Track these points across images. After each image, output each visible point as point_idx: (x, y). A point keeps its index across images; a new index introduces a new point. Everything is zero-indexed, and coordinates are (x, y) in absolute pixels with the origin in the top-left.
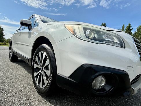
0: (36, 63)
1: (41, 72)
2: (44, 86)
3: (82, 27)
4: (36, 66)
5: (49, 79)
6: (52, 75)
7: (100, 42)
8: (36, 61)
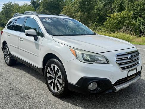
0: (49, 73)
1: (55, 80)
2: (59, 91)
3: (81, 53)
4: (48, 75)
5: (63, 86)
6: (64, 83)
7: (92, 63)
8: (48, 71)
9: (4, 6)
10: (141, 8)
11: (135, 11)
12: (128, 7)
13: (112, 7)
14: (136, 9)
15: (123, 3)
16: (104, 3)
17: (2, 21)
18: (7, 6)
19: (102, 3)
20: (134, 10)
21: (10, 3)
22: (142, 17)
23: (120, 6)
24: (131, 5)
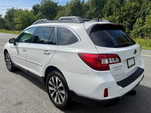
9: (8, 11)
10: (127, 13)
11: (122, 16)
12: (116, 12)
13: (102, 12)
14: (122, 14)
15: (112, 9)
16: (95, 9)
17: (6, 24)
18: (11, 11)
19: (94, 8)
20: (120, 15)
21: (13, 8)
22: (127, 21)
23: (109, 11)
24: (118, 10)
